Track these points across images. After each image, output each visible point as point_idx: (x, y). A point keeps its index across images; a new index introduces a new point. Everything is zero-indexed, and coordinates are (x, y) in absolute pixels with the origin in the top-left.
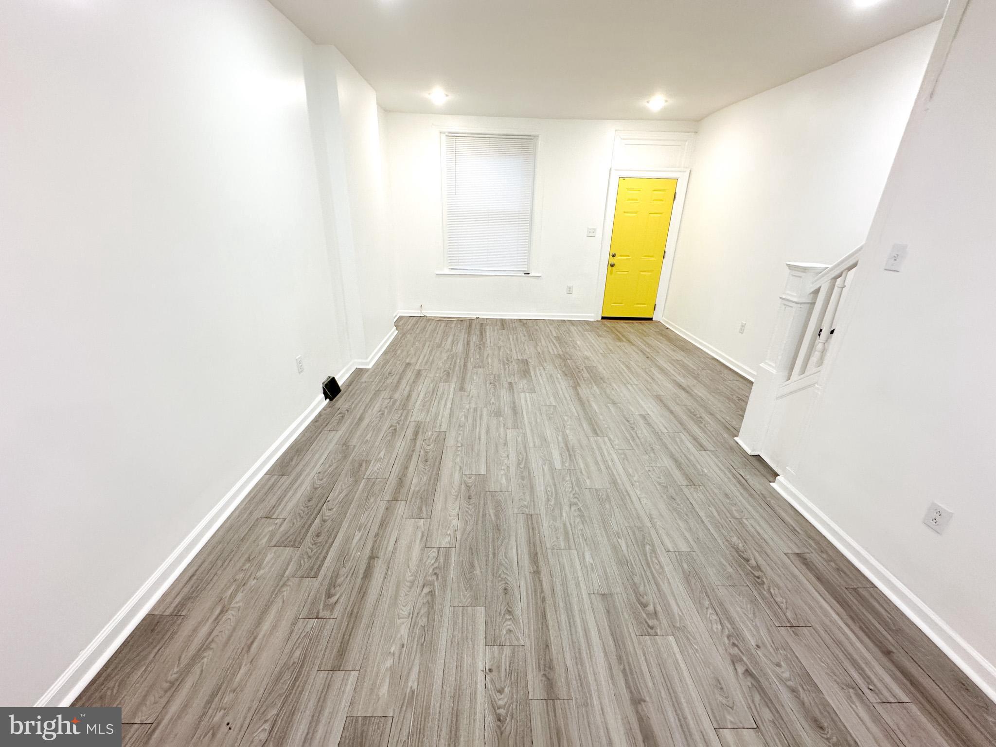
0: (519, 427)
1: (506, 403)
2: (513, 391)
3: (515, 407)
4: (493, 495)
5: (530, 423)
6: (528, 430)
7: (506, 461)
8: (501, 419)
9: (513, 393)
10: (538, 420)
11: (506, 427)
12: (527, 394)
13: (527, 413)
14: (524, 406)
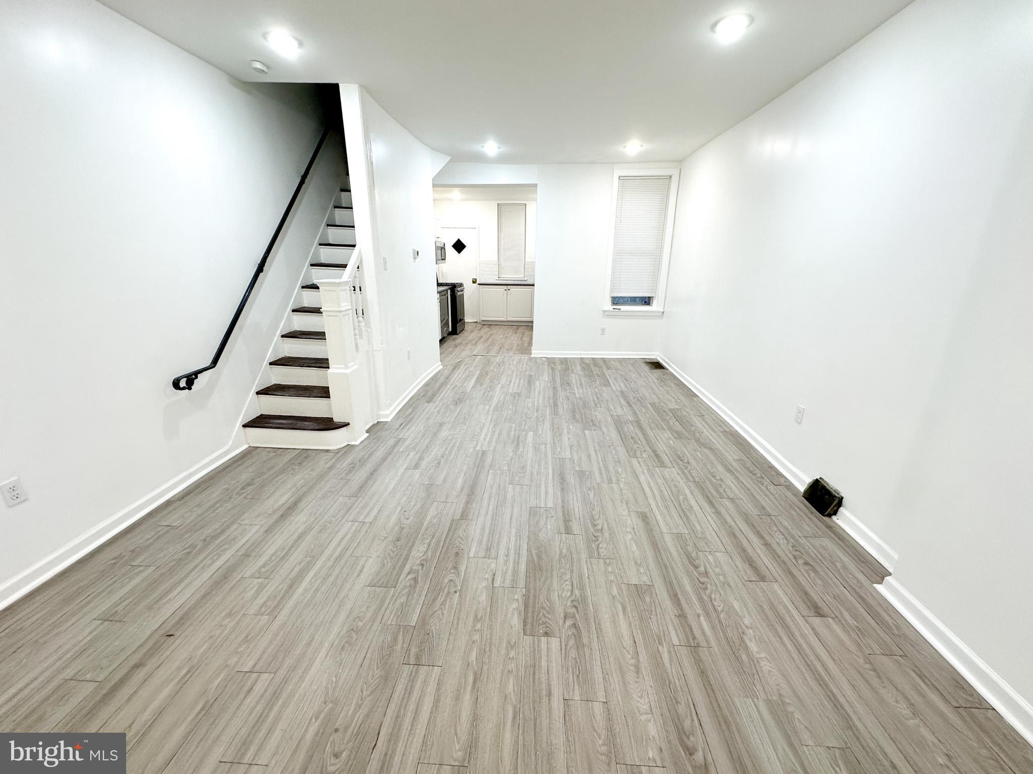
0: (558, 460)
1: (574, 490)
2: (564, 511)
3: (562, 483)
4: (577, 421)
5: (546, 463)
6: (550, 456)
7: (570, 436)
8: (577, 469)
9: (563, 507)
10: (536, 466)
11: (572, 460)
12: (543, 506)
13: (547, 476)
14: (550, 484)
